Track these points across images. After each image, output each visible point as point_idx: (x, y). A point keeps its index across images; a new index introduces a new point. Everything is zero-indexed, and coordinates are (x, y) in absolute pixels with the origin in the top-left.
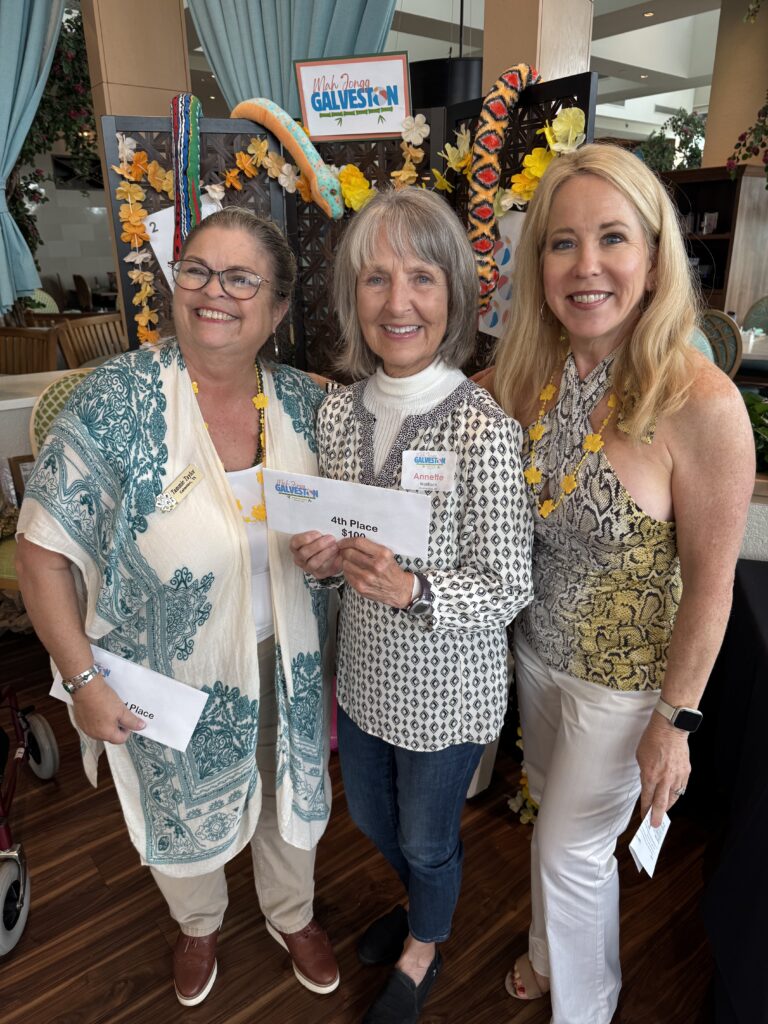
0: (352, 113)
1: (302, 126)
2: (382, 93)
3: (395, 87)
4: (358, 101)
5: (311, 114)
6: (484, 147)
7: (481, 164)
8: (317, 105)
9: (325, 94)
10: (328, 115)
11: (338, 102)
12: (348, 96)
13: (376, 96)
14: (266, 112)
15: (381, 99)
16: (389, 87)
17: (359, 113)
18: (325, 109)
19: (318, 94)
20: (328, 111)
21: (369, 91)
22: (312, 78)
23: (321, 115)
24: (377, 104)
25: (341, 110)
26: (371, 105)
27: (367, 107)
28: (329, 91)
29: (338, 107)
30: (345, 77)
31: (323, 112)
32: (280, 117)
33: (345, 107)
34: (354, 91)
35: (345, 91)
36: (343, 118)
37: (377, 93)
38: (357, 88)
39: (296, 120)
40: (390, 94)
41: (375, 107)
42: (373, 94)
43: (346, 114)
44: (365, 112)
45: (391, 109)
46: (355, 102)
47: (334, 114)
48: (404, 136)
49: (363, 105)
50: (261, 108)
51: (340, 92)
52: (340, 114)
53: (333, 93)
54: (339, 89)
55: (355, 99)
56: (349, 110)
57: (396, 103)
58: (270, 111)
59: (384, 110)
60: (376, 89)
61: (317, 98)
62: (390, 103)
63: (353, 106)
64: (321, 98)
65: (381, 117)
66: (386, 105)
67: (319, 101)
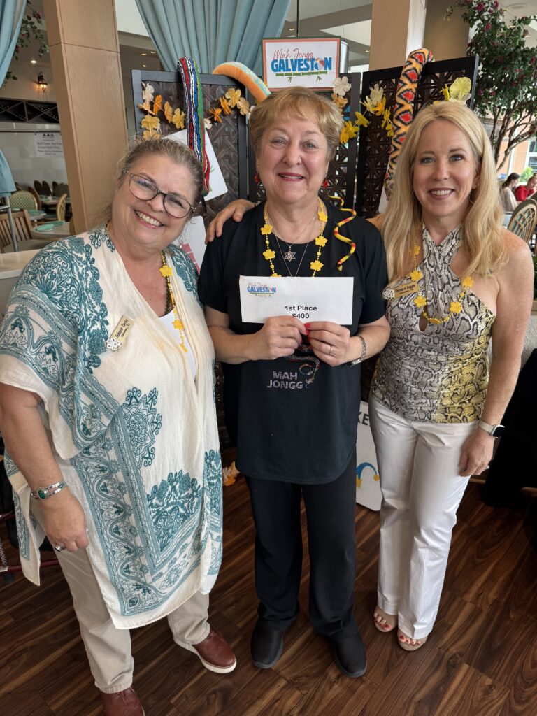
0: (299, 74)
1: (263, 81)
2: (321, 62)
3: (330, 59)
4: (304, 66)
5: (270, 73)
6: (405, 99)
7: (402, 110)
8: (275, 68)
9: (282, 61)
10: (282, 75)
11: (290, 67)
12: (297, 63)
13: (316, 64)
14: (241, 72)
15: (320, 66)
16: (326, 59)
17: (303, 74)
18: (280, 71)
19: (276, 61)
20: (282, 72)
21: (313, 60)
22: (272, 50)
23: (277, 75)
24: (317, 68)
25: (292, 72)
26: (312, 69)
27: (310, 71)
28: (284, 59)
29: (290, 70)
30: (297, 50)
31: (278, 73)
32: (249, 75)
33: (294, 69)
34: (302, 60)
35: (296, 60)
36: (292, 77)
37: (318, 62)
38: (304, 58)
39: (260, 77)
40: (327, 63)
41: (315, 70)
42: (315, 63)
43: (295, 74)
44: (308, 74)
45: (326, 73)
46: (302, 67)
47: (286, 75)
48: (334, 90)
49: (308, 69)
50: (237, 69)
51: (292, 60)
52: (291, 74)
53: (287, 61)
54: (292, 58)
55: (302, 65)
56: (297, 72)
57: (330, 69)
58: (244, 71)
59: (321, 73)
60: (317, 60)
61: (275, 63)
62: (326, 69)
63: (300, 69)
64: (278, 63)
65: (319, 77)
66: (323, 70)
67: (276, 65)
